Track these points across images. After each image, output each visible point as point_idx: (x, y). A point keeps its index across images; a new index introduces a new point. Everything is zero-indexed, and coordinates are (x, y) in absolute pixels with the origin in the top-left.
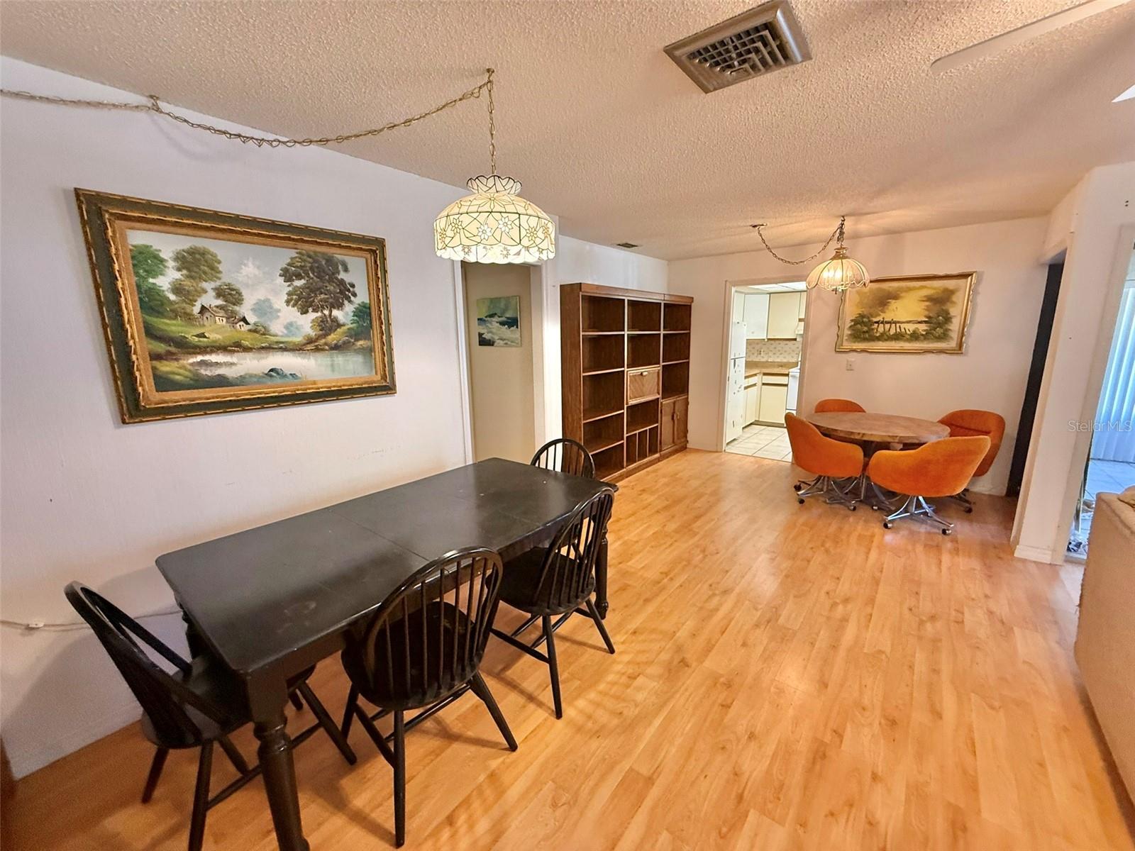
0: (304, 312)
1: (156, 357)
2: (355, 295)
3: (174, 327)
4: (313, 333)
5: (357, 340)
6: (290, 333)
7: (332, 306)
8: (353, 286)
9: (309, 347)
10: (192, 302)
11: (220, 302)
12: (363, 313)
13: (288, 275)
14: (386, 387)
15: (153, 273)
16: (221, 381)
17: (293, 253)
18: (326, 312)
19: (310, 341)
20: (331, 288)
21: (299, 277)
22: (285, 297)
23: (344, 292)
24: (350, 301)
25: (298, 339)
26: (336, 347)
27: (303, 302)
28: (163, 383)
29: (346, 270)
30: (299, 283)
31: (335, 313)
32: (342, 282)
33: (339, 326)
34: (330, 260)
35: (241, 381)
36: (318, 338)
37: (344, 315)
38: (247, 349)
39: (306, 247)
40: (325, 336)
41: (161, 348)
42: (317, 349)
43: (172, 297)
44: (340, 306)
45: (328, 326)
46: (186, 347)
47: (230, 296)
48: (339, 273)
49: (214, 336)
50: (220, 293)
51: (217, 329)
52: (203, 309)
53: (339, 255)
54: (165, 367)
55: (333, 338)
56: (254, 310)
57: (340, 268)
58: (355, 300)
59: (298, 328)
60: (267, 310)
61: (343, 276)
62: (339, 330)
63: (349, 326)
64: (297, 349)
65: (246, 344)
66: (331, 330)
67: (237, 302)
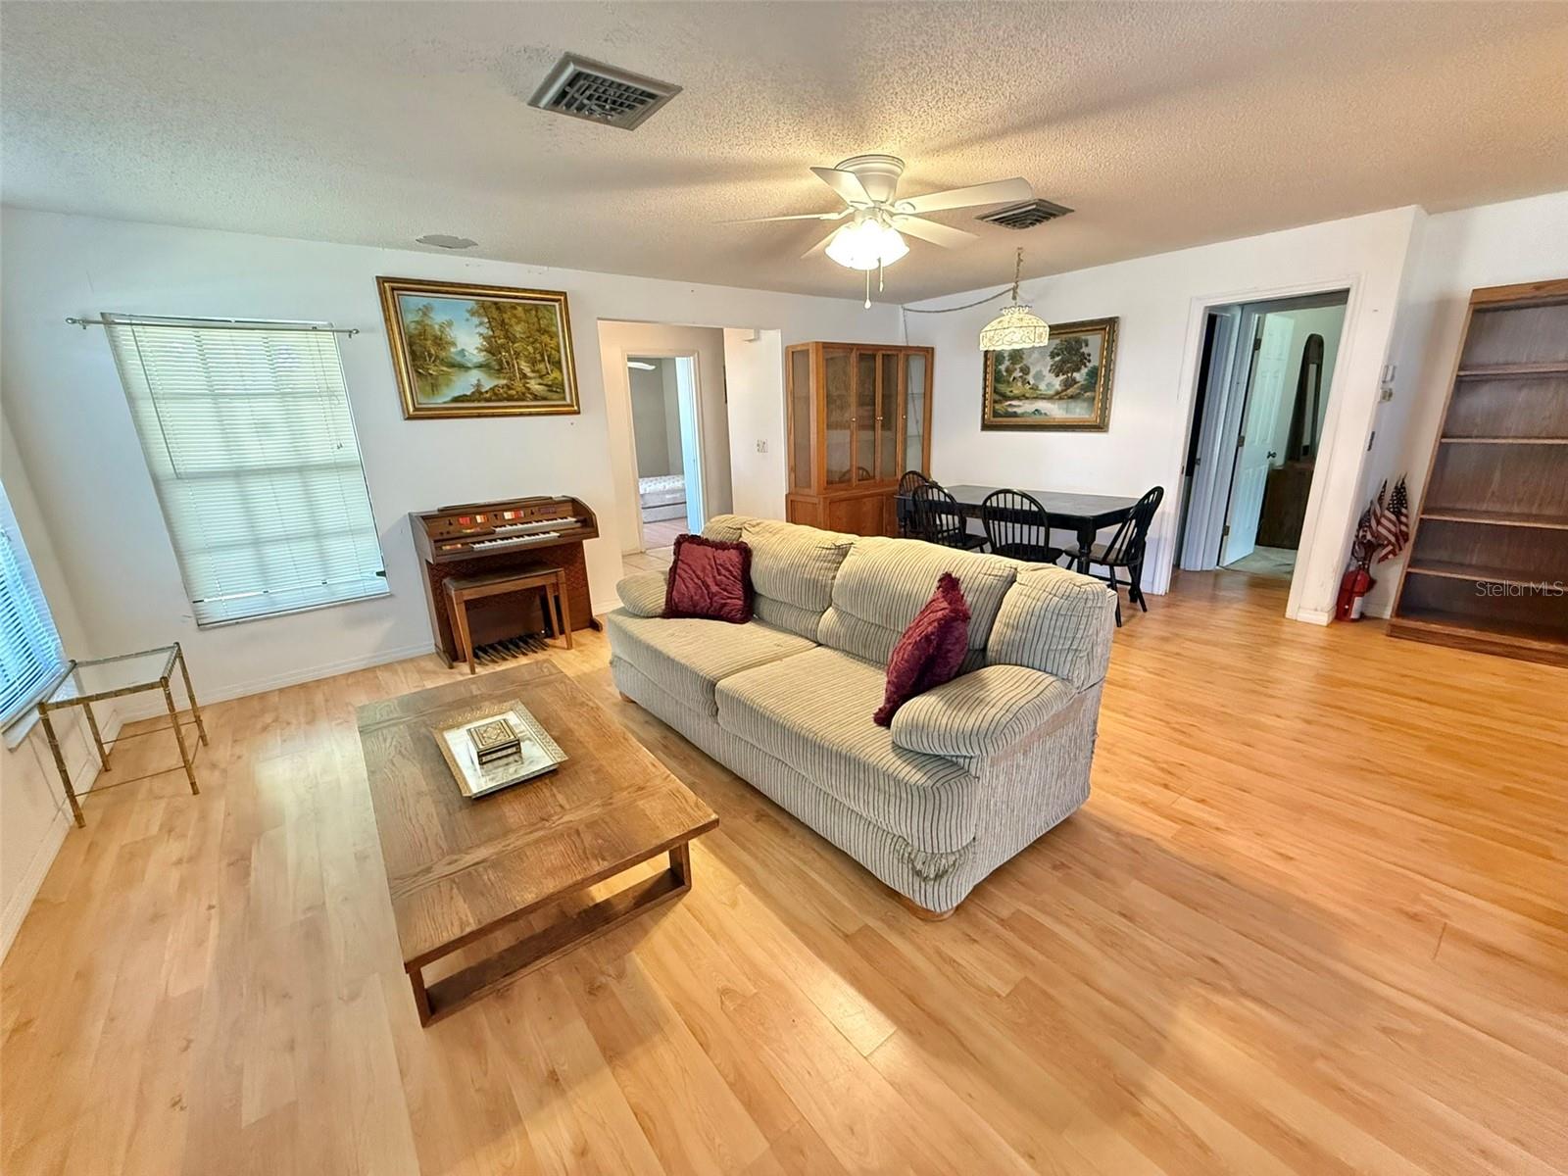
0: (1057, 376)
1: (995, 402)
2: (1089, 361)
3: (1002, 388)
4: (1059, 388)
5: (1085, 392)
6: (1048, 389)
7: (1074, 371)
8: (1089, 355)
9: (1057, 397)
10: (1010, 375)
11: (1021, 374)
12: (1094, 374)
13: (1053, 355)
14: (1100, 426)
15: (1000, 364)
16: (1015, 415)
17: (1058, 341)
18: (1069, 375)
19: (1058, 393)
20: (1075, 359)
21: (1058, 355)
22: (1049, 368)
23: (1084, 359)
24: (1086, 366)
25: (1051, 392)
26: (1071, 397)
27: (1058, 370)
28: (996, 414)
29: (1087, 345)
30: (1057, 359)
31: (1075, 374)
32: (1083, 354)
33: (1076, 383)
34: (1078, 341)
35: (1022, 415)
36: (1063, 391)
37: (1080, 376)
38: (1027, 398)
39: (1064, 336)
40: (1066, 390)
41: (997, 397)
42: (1060, 398)
43: (1005, 374)
44: (1078, 370)
45: (1069, 383)
46: (1006, 398)
47: (1025, 371)
48: (1081, 348)
49: (1016, 392)
50: (1022, 370)
51: (1017, 389)
52: (1014, 378)
53: (1083, 336)
54: (997, 407)
55: (1070, 391)
56: (1034, 377)
57: (1083, 345)
58: (1090, 365)
59: (1053, 386)
60: (1039, 376)
61: (1084, 350)
62: (1076, 386)
63: (1082, 383)
64: (1050, 398)
65: (1027, 395)
66: (1071, 386)
67: (1028, 374)
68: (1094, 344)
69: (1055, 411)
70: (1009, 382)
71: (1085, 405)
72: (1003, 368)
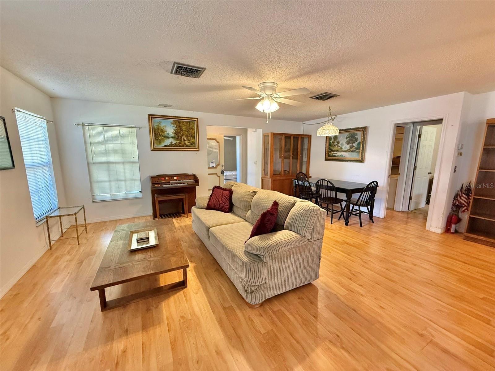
0: (348, 144)
1: (329, 152)
2: (358, 140)
3: (332, 148)
4: (349, 148)
5: (357, 150)
6: (345, 149)
8: (358, 138)
9: (348, 151)
11: (337, 144)
12: (359, 144)
13: (346, 138)
14: (362, 161)
15: (331, 140)
16: (335, 156)
17: (348, 134)
18: (352, 144)
19: (348, 150)
20: (353, 139)
21: (348, 138)
22: (345, 142)
23: (356, 139)
24: (357, 142)
25: (346, 150)
26: (352, 151)
27: (348, 143)
28: (329, 156)
29: (357, 135)
30: (348, 139)
31: (353, 144)
33: (354, 147)
34: (354, 134)
36: (350, 149)
37: (355, 145)
38: (339, 151)
39: (351, 132)
40: (351, 149)
41: (330, 151)
42: (349, 152)
44: (354, 143)
46: (332, 151)
47: (338, 143)
48: (355, 136)
49: (335, 149)
50: (337, 142)
52: (335, 145)
53: (356, 132)
54: (330, 153)
55: (352, 149)
56: (341, 145)
57: (356, 135)
58: (358, 141)
59: (347, 147)
60: (342, 144)
61: (356, 137)
62: (354, 148)
63: (356, 147)
64: (346, 151)
65: (339, 150)
66: (352, 148)
67: (339, 143)
68: (359, 135)
69: (347, 155)
70: (333, 146)
71: (357, 154)
72: (331, 142)
